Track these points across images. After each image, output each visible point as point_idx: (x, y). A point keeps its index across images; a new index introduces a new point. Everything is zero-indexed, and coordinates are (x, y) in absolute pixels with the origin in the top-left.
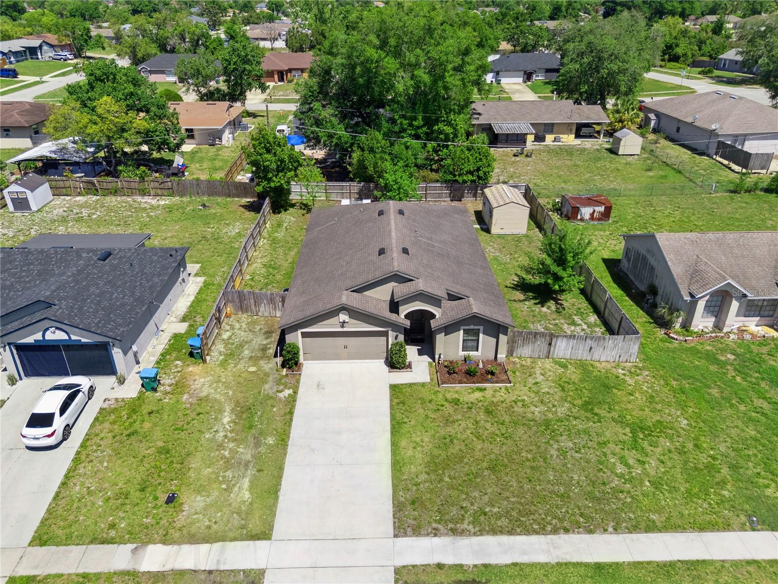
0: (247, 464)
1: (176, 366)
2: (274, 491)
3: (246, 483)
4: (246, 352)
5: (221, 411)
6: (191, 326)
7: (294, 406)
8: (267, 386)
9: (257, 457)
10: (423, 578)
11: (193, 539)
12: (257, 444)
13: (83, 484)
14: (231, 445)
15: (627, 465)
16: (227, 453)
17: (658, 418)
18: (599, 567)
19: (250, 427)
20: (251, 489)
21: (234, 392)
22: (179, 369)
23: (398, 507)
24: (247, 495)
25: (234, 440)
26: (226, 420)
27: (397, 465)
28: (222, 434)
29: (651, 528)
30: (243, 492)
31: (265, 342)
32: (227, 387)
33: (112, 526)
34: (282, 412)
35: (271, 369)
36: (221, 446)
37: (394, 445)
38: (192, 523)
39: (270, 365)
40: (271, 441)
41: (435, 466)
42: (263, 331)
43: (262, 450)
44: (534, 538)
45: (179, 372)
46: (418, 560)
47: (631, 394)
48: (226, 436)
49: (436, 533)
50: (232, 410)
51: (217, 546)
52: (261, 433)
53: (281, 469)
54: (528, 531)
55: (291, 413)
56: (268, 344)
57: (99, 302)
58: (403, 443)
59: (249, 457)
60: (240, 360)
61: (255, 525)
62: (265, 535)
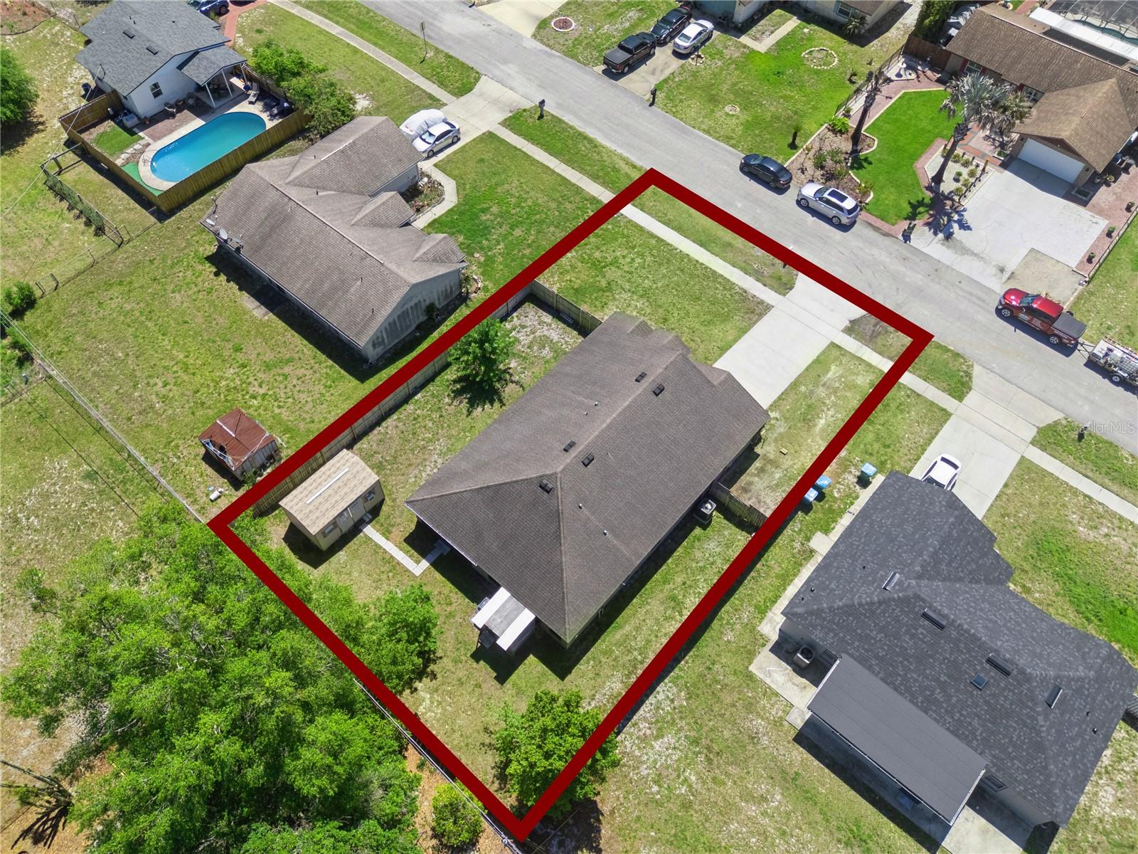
0: (824, 385)
1: (839, 491)
2: (817, 361)
3: (830, 375)
4: (777, 476)
5: (823, 430)
6: (808, 539)
7: (775, 402)
8: (782, 430)
9: (816, 385)
10: (776, 286)
11: (869, 365)
12: (812, 392)
13: (922, 431)
14: (827, 402)
15: (633, 259)
16: (833, 398)
17: (580, 264)
18: (701, 245)
19: (809, 406)
20: (828, 371)
21: (806, 440)
22: (838, 486)
23: (761, 315)
24: (833, 367)
25: (824, 403)
26: (822, 422)
27: (744, 331)
28: (830, 413)
29: (660, 240)
30: (834, 371)
31: (756, 479)
32: (810, 446)
33: (908, 396)
34: (785, 402)
35: (769, 445)
36: (834, 405)
37: (735, 340)
38: (867, 372)
39: (768, 448)
40: (803, 389)
41: (726, 318)
42: (749, 495)
43: (811, 387)
44: (714, 268)
45: (839, 483)
46: (773, 293)
47: (571, 281)
48: (828, 409)
49: (754, 296)
50: (815, 425)
51: (859, 355)
52: (806, 397)
53: (807, 369)
54: (714, 272)
55: (779, 398)
56: (755, 475)
57: (905, 513)
58: (730, 338)
59: (821, 388)
60: (786, 470)
61: (835, 353)
62: (833, 345)
